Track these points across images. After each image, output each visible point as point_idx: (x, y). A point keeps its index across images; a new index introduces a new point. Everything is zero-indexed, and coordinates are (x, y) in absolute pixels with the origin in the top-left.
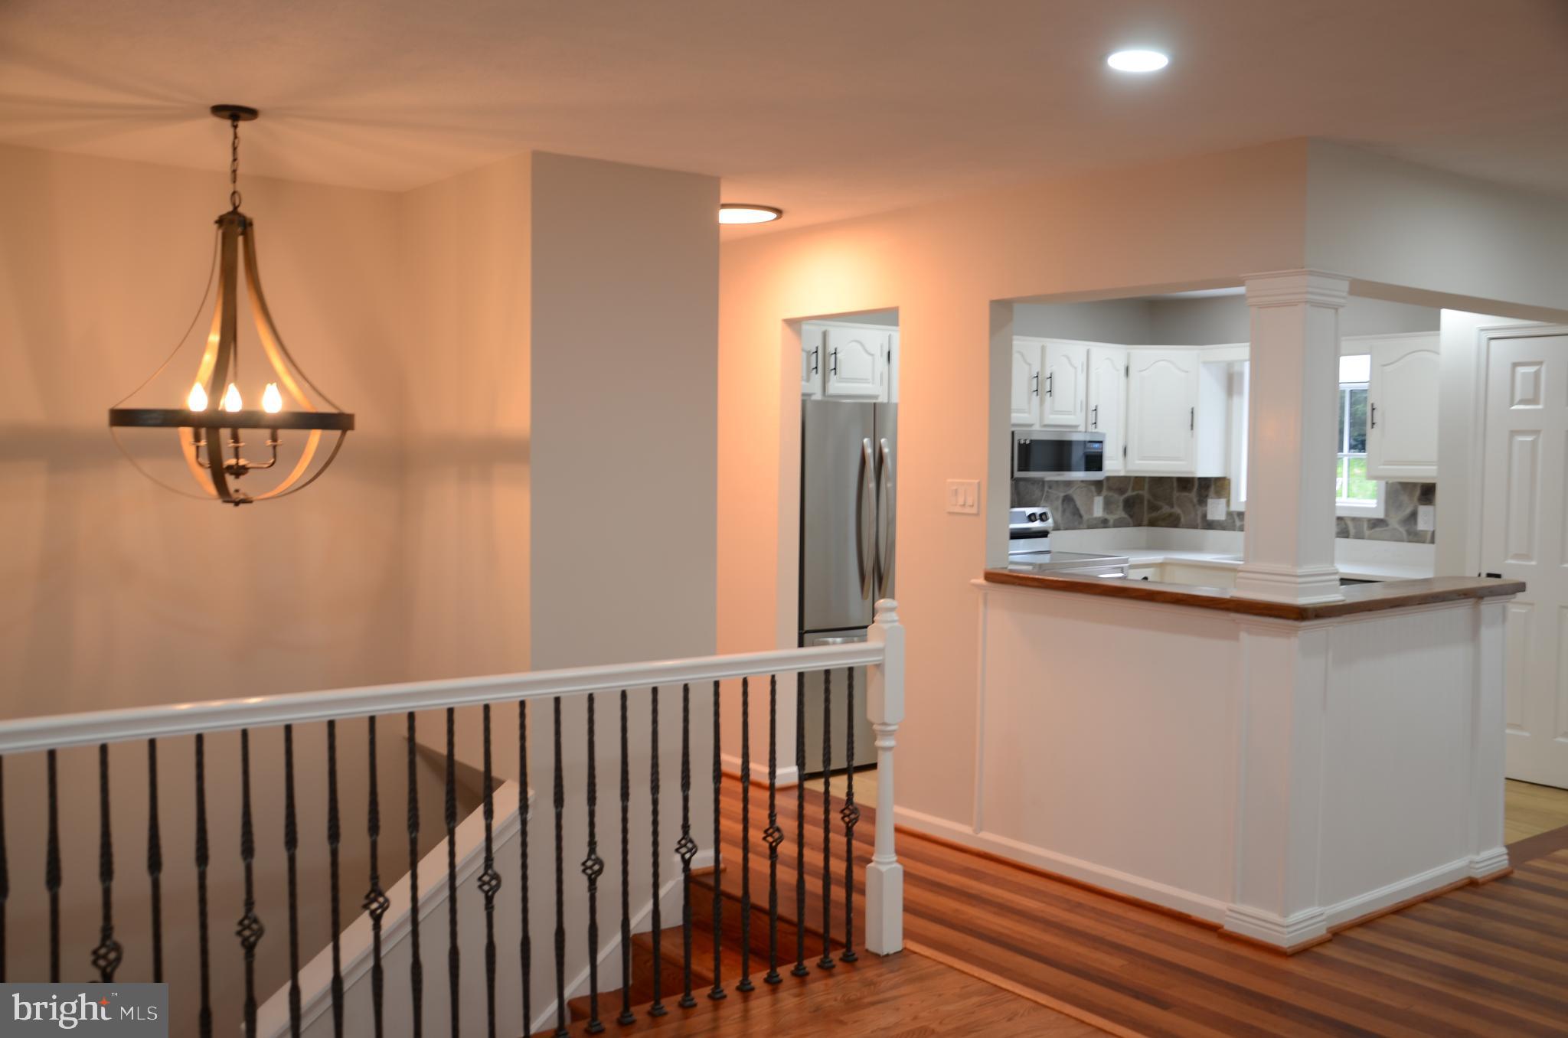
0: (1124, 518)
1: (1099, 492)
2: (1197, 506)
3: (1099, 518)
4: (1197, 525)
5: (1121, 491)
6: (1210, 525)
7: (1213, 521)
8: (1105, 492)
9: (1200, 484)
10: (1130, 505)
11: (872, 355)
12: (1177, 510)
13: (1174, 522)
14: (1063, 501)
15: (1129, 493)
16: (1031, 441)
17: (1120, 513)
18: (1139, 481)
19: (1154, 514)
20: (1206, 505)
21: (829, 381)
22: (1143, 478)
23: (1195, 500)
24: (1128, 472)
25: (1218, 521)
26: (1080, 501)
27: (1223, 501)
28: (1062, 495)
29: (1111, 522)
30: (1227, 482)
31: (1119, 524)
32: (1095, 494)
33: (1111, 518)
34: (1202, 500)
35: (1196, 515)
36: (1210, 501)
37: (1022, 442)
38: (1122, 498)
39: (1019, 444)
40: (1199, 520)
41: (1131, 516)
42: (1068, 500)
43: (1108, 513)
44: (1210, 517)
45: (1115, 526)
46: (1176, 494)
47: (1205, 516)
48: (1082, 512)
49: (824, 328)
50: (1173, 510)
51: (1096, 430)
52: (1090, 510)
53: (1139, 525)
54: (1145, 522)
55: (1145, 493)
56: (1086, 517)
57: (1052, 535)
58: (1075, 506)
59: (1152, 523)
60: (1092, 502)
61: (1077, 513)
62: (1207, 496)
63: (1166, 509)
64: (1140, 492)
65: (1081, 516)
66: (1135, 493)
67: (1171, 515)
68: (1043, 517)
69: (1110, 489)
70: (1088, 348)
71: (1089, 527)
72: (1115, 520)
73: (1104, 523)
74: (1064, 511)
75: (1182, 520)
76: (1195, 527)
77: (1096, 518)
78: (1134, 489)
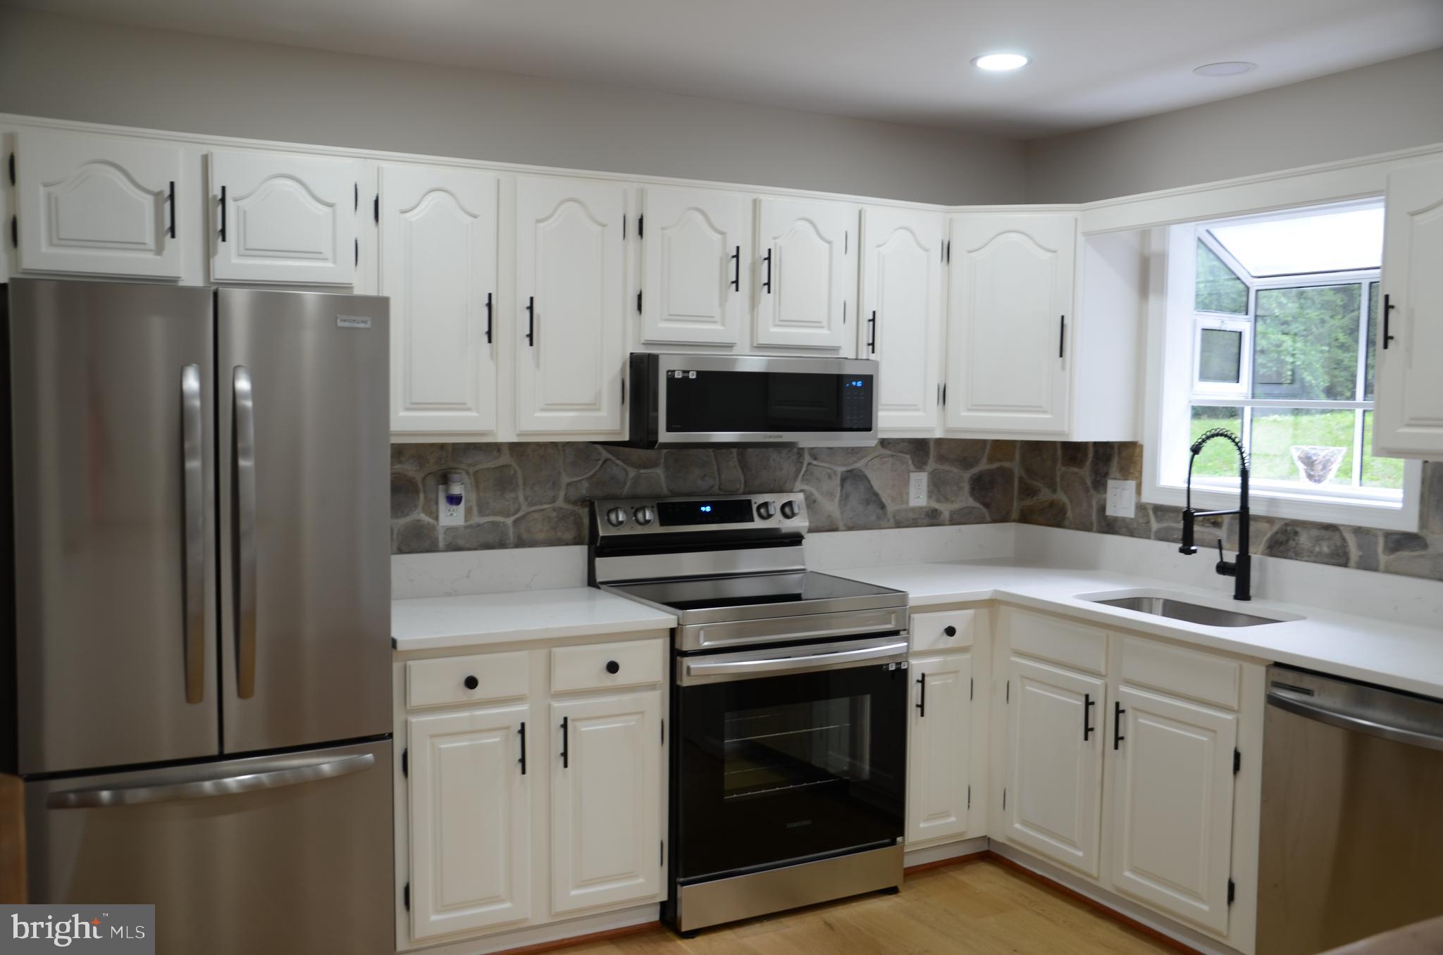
0: (973, 508)
1: (920, 466)
2: (1092, 491)
3: (921, 508)
4: (1092, 524)
5: (966, 463)
6: (1111, 526)
7: (1115, 519)
8: (932, 464)
9: (1096, 452)
10: (981, 486)
11: (331, 205)
12: (1061, 497)
13: (1054, 517)
14: (843, 480)
15: (983, 466)
16: (699, 373)
17: (965, 500)
18: (1001, 448)
19: (1028, 502)
20: (1105, 492)
21: (215, 253)
22: (1014, 442)
23: (1089, 482)
24: (947, 431)
25: (1123, 519)
26: (880, 480)
27: (1131, 484)
28: (841, 469)
29: (946, 515)
30: (1138, 450)
31: (959, 519)
32: (912, 467)
33: (945, 509)
34: (1100, 484)
35: (1090, 506)
36: (1111, 483)
37: (678, 375)
38: (967, 475)
39: (671, 379)
40: (1094, 517)
41: (986, 505)
42: (854, 477)
43: (938, 501)
44: (1110, 512)
45: (953, 522)
46: (1060, 469)
47: (1102, 509)
48: (885, 499)
49: (204, 149)
50: (1055, 497)
51: (872, 357)
52: (902, 495)
53: (1004, 519)
54: (1015, 515)
55: (1015, 466)
56: (891, 507)
57: (810, 540)
58: (870, 488)
59: (1025, 518)
60: (906, 483)
61: (874, 499)
62: (1106, 475)
63: (1045, 495)
64: (1006, 464)
65: (883, 507)
66: (995, 465)
67: (1052, 504)
68: (787, 510)
69: (941, 459)
70: (860, 206)
71: (899, 525)
72: (952, 513)
73: (932, 518)
74: (845, 498)
75: (1069, 514)
76: (1087, 528)
77: (913, 509)
78: (991, 460)
